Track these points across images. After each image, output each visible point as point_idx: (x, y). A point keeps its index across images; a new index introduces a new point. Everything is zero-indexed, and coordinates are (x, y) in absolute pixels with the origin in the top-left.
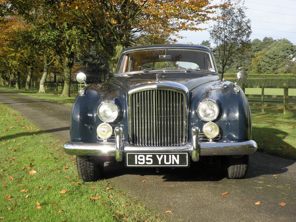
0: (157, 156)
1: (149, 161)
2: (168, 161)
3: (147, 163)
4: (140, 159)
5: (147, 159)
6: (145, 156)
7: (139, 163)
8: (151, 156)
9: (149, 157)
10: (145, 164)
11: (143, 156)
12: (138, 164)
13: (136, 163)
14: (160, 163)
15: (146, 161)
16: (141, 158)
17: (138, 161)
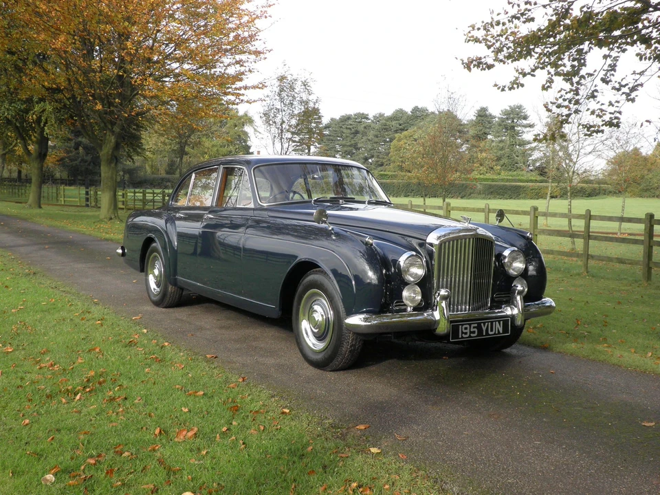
0: (482, 324)
1: (474, 332)
2: (492, 331)
3: (472, 335)
4: (464, 331)
5: (472, 330)
6: (470, 325)
7: (463, 335)
8: (476, 325)
9: (474, 327)
10: (470, 336)
11: (468, 326)
12: (462, 337)
13: (460, 337)
14: (484, 334)
15: (471, 332)
16: (466, 328)
17: (462, 333)
